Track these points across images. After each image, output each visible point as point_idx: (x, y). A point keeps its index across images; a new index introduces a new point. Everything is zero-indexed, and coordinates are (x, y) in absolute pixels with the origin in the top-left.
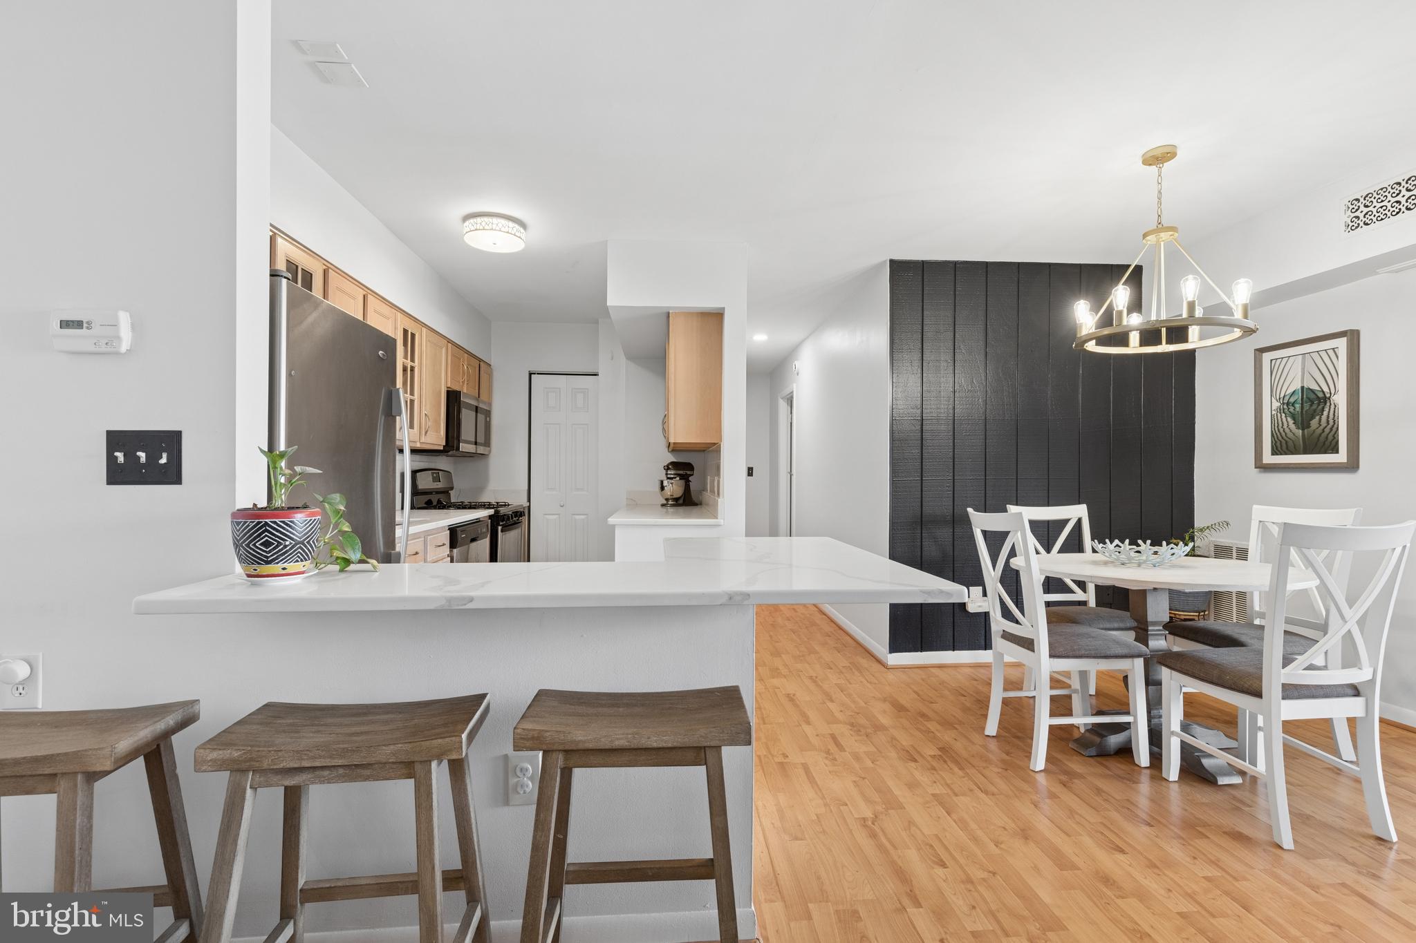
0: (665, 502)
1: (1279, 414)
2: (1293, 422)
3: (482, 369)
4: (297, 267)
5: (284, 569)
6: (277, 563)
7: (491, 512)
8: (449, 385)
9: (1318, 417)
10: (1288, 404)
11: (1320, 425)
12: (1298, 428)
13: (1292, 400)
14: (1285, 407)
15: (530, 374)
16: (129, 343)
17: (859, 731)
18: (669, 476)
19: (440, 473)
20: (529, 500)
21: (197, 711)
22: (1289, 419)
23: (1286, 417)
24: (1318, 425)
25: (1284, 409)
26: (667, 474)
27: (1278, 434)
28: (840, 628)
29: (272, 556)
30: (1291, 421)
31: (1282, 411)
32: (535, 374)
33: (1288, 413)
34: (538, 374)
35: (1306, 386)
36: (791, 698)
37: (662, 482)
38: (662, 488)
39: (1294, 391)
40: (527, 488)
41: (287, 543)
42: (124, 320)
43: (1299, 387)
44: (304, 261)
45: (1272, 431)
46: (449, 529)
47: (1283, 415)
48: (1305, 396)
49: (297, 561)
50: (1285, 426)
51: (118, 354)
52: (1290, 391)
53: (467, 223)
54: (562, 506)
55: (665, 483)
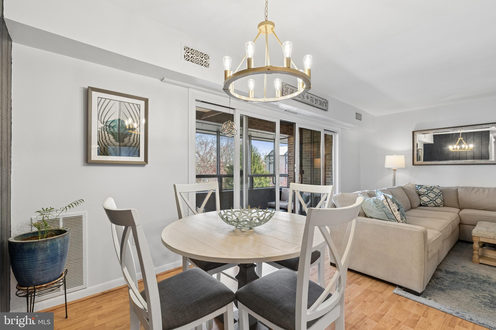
1: (103, 131)
2: (113, 137)
9: (128, 137)
10: (109, 126)
11: (130, 142)
12: (117, 141)
13: (112, 125)
14: (108, 128)
22: (110, 135)
23: (108, 133)
24: (128, 142)
25: (106, 129)
27: (102, 143)
30: (111, 137)
31: (105, 130)
33: (109, 131)
35: (121, 119)
39: (114, 120)
43: (117, 118)
45: (98, 141)
47: (106, 133)
48: (121, 125)
50: (107, 139)
52: (111, 119)
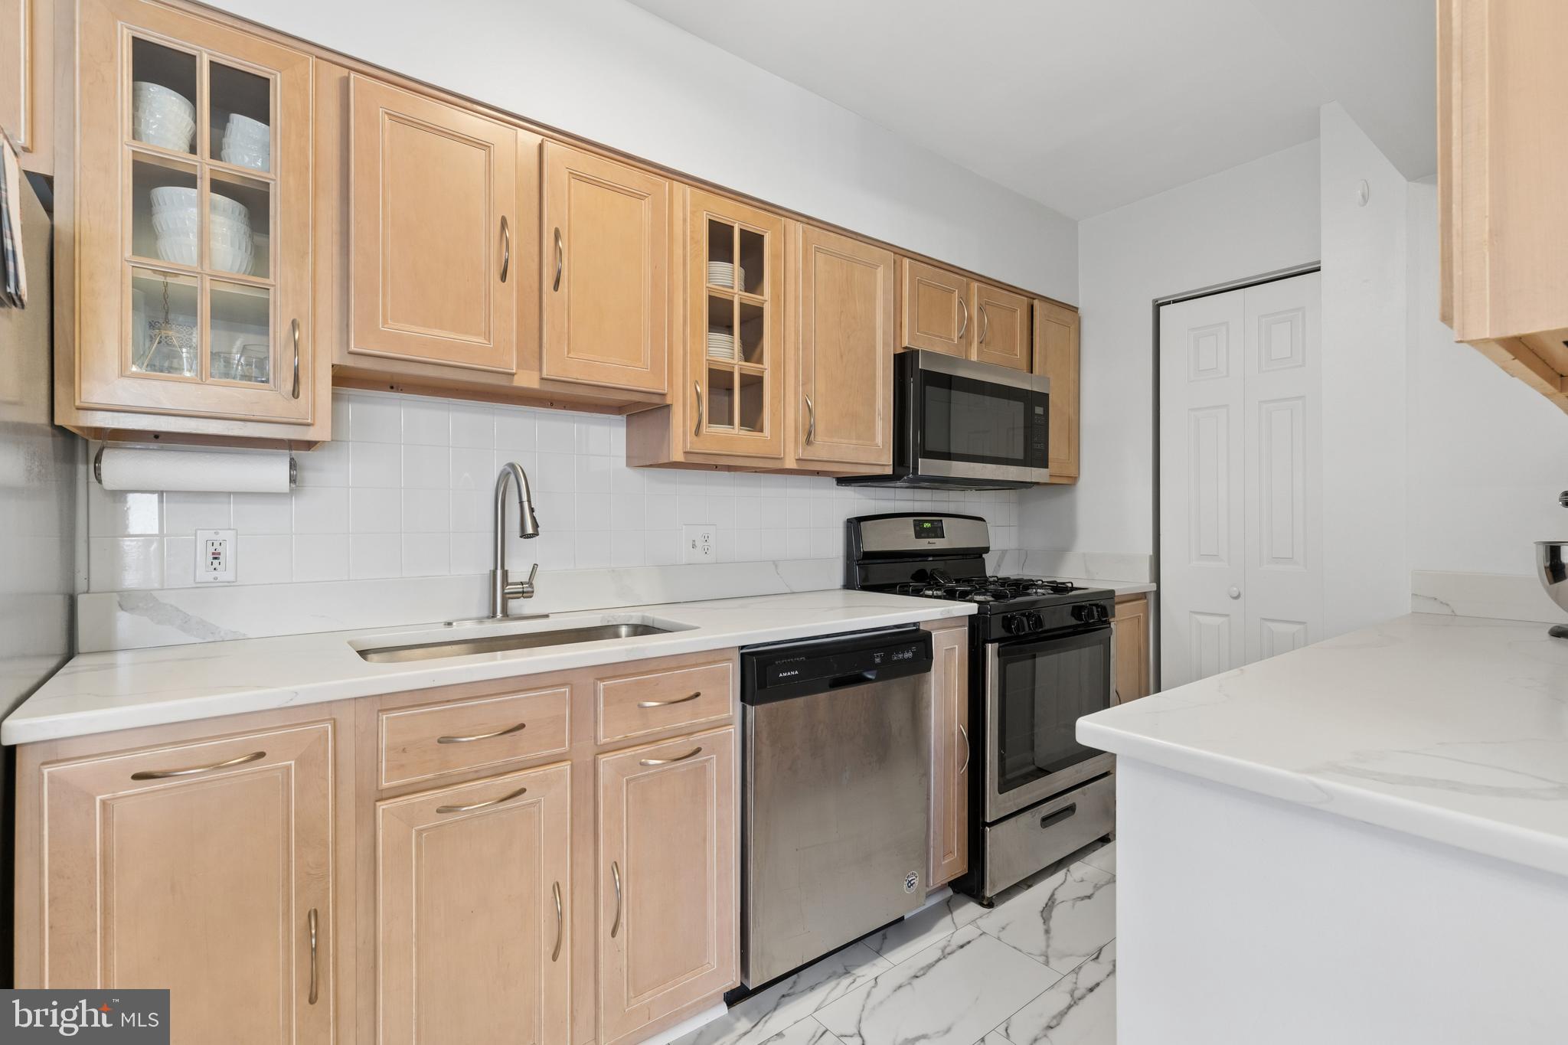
3: (1037, 314)
7: (971, 607)
8: (906, 343)
15: (1157, 306)
19: (945, 520)
20: (1157, 578)
32: (1169, 303)
34: (1176, 299)
40: (1152, 552)
54: (1237, 597)
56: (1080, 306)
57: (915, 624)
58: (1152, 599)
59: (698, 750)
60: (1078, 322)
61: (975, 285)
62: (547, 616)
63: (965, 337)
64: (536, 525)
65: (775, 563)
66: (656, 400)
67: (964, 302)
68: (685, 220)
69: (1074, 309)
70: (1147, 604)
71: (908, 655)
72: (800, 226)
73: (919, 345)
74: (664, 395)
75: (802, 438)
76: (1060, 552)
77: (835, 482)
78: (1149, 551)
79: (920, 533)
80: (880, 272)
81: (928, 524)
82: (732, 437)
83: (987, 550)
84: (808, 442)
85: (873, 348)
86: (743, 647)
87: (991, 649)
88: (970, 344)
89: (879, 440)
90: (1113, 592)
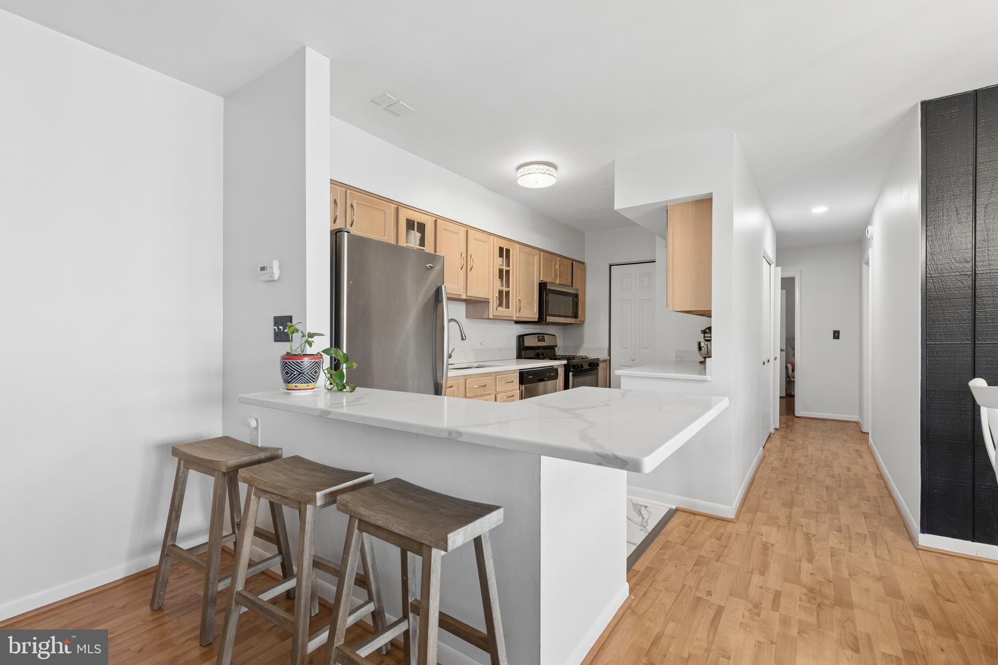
0: (703, 360)
3: (574, 266)
4: (414, 221)
5: (296, 386)
6: (292, 383)
7: (565, 362)
8: (541, 279)
15: (611, 266)
16: (278, 275)
17: (815, 599)
18: (706, 338)
19: (545, 336)
20: (610, 355)
21: (280, 454)
26: (704, 337)
28: (891, 495)
29: (290, 379)
32: (614, 265)
34: (616, 265)
36: (766, 548)
37: (700, 343)
38: (700, 348)
40: (608, 346)
41: (295, 373)
42: (276, 264)
44: (417, 218)
46: (520, 372)
49: (302, 383)
51: (273, 281)
53: (519, 171)
54: (633, 360)
55: (702, 344)
56: (586, 262)
57: (552, 366)
58: (608, 361)
59: (513, 396)
60: (585, 268)
61: (558, 258)
62: (454, 364)
63: (556, 276)
64: (465, 337)
65: (500, 349)
66: (487, 300)
67: (556, 263)
68: (494, 247)
69: (583, 263)
70: (607, 364)
71: (553, 374)
72: (518, 245)
73: (545, 280)
74: (488, 299)
75: (518, 310)
76: (578, 347)
77: (514, 323)
78: (607, 346)
79: (539, 340)
80: (536, 257)
81: (541, 337)
82: (502, 311)
83: (556, 346)
84: (519, 311)
85: (534, 281)
86: (520, 370)
87: (571, 374)
88: (557, 277)
89: (535, 310)
90: (599, 359)
